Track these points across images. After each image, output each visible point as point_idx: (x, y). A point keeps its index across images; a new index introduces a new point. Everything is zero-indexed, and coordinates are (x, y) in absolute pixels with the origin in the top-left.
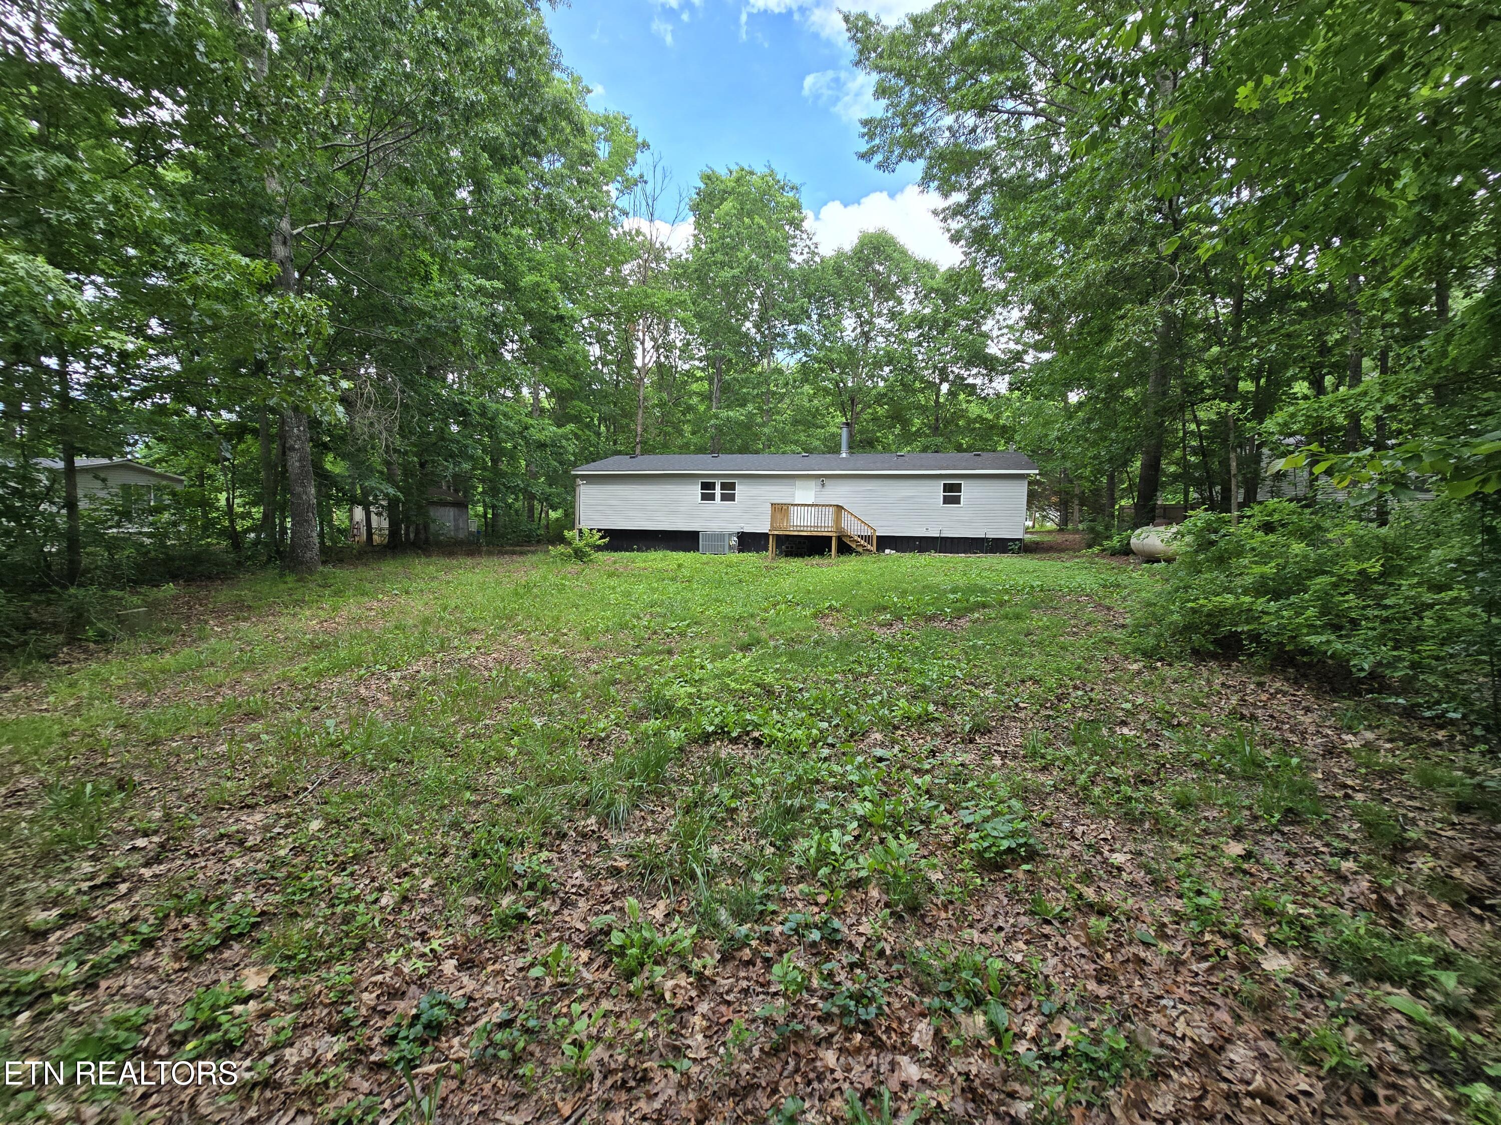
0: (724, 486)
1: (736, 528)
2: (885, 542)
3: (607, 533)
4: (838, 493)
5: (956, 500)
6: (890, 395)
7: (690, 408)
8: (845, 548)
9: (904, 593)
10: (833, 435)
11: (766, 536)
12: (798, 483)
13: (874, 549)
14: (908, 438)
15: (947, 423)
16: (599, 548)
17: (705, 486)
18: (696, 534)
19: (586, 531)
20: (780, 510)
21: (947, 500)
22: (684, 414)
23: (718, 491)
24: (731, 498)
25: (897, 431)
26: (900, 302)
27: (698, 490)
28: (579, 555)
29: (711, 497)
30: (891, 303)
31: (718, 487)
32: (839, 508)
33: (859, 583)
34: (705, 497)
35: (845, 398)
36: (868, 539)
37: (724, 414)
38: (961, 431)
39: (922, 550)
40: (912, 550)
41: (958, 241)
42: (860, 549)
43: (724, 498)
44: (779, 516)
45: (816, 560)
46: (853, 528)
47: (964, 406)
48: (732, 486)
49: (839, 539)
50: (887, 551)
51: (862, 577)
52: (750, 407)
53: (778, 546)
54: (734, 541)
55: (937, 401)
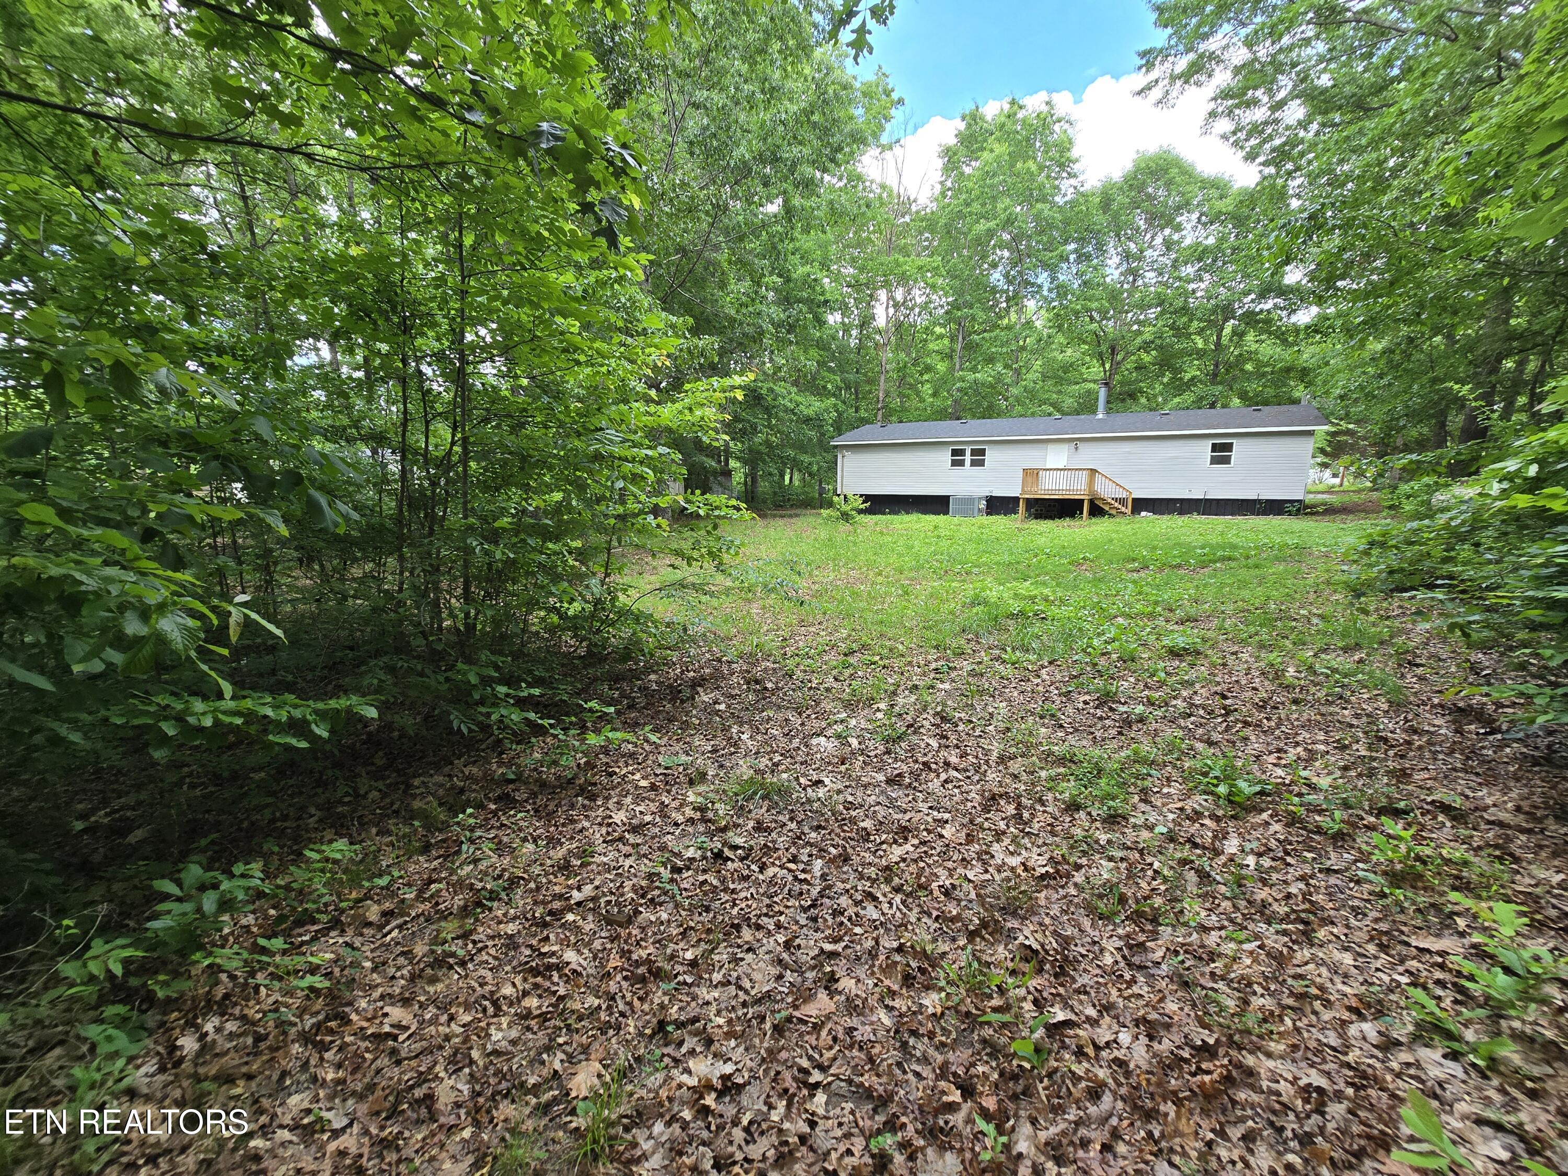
0: (974, 453)
1: (986, 492)
2: (1140, 505)
3: (867, 498)
4: (1091, 456)
5: (1226, 460)
6: (1158, 342)
7: (928, 369)
8: (1097, 510)
9: (1154, 548)
10: (1089, 392)
11: (1016, 500)
12: (1051, 447)
13: (1129, 511)
14: (1179, 387)
15: (1229, 367)
16: (860, 512)
17: (955, 453)
18: (946, 498)
19: (850, 496)
20: (1031, 474)
21: (1214, 461)
22: (921, 374)
23: (968, 458)
24: (981, 463)
25: (1165, 380)
26: (1178, 228)
27: (947, 457)
28: (845, 516)
29: (961, 463)
30: (1167, 231)
31: (968, 453)
32: (1093, 471)
33: (1111, 541)
34: (955, 463)
35: (1104, 348)
36: (1122, 501)
37: (971, 377)
38: (1248, 376)
39: (1182, 513)
40: (1170, 513)
41: (1254, 159)
42: (1114, 512)
43: (974, 463)
44: (1030, 479)
45: (1067, 521)
46: (1106, 491)
47: (1254, 347)
48: (982, 452)
49: (1091, 501)
50: (1143, 514)
51: (1114, 536)
52: (999, 367)
53: (1028, 509)
54: (983, 504)
55: (1218, 344)
